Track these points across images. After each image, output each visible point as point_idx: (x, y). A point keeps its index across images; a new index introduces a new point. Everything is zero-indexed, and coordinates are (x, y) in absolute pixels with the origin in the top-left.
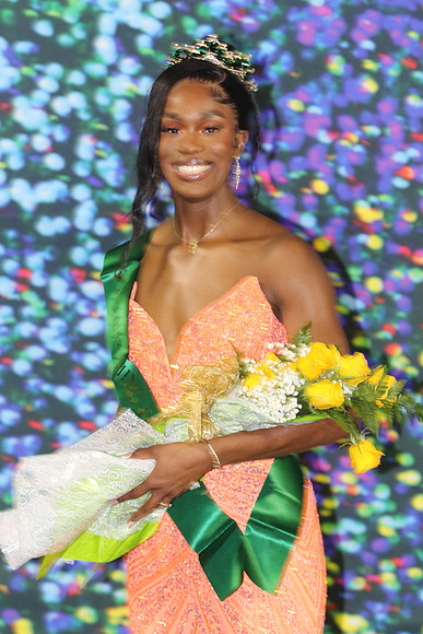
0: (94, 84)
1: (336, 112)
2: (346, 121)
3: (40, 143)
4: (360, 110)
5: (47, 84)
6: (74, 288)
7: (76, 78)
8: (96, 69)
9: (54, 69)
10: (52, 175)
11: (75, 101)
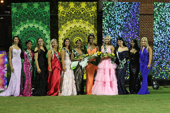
0: (116, 31)
1: (131, 33)
2: (132, 33)
3: (112, 35)
4: (133, 33)
5: (113, 31)
6: (115, 44)
7: (115, 31)
8: (116, 30)
9: (113, 30)
10: (113, 37)
11: (115, 32)
